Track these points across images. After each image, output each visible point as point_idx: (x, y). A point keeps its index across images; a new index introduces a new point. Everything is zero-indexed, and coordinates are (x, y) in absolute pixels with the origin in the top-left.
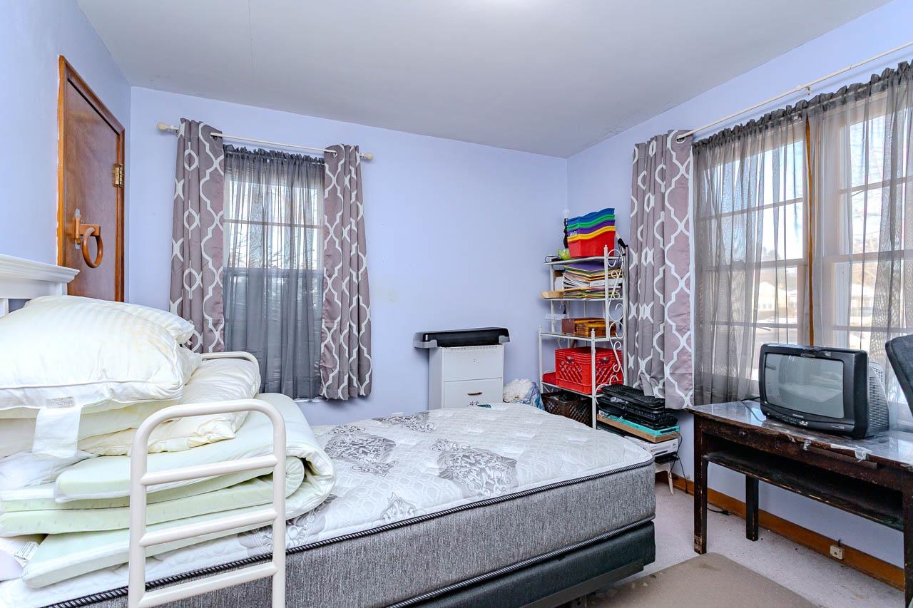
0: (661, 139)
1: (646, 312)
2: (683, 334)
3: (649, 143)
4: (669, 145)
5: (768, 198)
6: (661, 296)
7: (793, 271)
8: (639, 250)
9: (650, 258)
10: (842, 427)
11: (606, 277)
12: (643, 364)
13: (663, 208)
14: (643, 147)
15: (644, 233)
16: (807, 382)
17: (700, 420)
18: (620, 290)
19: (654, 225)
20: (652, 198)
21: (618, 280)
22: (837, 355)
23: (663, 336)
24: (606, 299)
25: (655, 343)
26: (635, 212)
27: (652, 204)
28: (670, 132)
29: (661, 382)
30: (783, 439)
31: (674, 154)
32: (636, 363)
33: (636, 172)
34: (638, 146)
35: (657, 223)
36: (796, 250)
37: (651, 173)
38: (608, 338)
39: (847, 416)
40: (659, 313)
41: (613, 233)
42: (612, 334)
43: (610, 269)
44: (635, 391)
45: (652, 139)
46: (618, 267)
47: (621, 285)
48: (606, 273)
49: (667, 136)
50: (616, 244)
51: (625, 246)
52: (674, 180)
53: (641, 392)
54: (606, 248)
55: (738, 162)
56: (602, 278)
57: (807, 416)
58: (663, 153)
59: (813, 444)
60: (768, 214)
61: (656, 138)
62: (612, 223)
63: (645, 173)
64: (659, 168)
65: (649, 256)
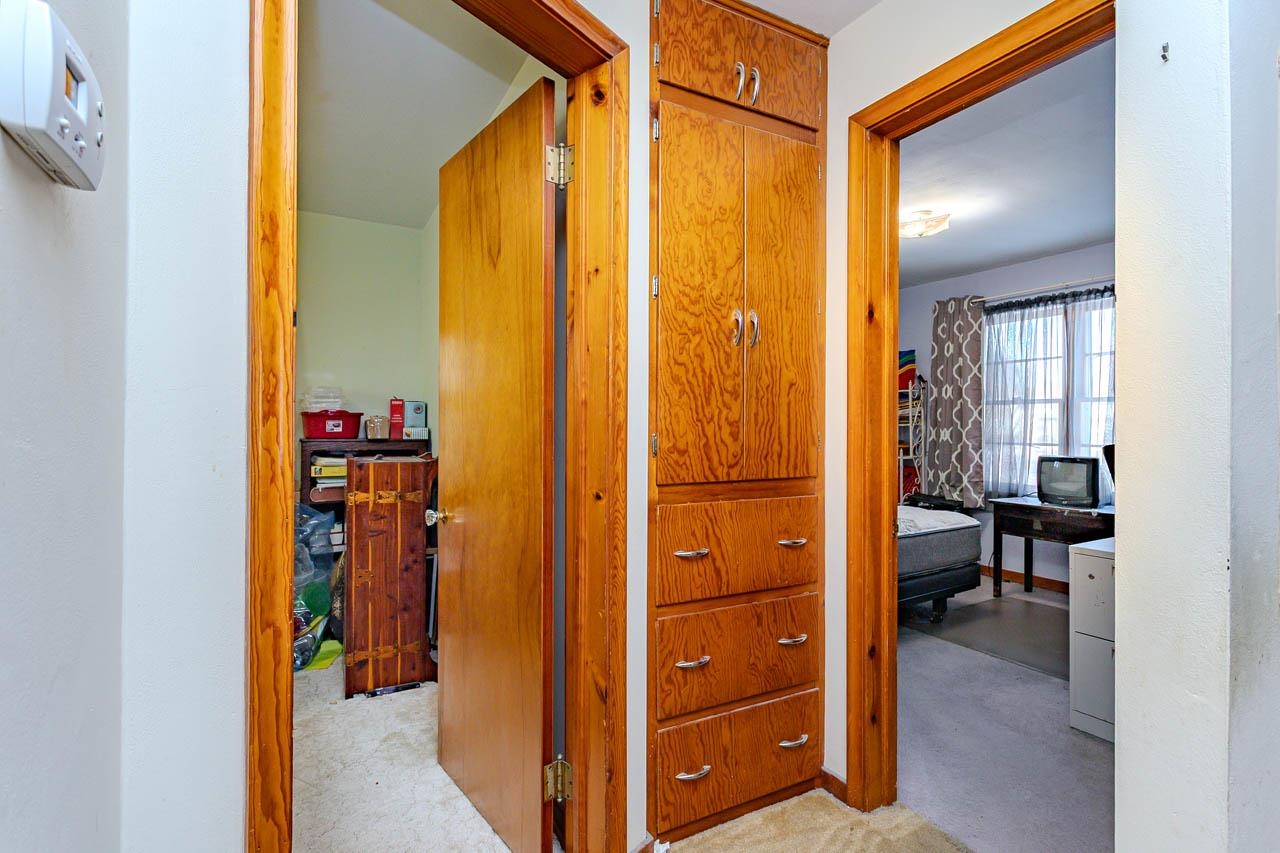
0: (959, 301)
1: (945, 435)
2: (976, 452)
3: (948, 302)
4: (966, 307)
5: (1040, 354)
6: (959, 423)
7: (1056, 406)
8: (939, 384)
9: (949, 393)
10: (1085, 502)
11: (910, 406)
12: (943, 476)
13: (960, 354)
14: (943, 304)
15: (945, 373)
16: (1065, 480)
17: (998, 506)
18: (919, 417)
19: (953, 367)
20: (951, 346)
21: (918, 409)
22: (1083, 461)
23: (960, 454)
24: (910, 425)
25: (953, 459)
26: (936, 354)
27: (951, 351)
28: (967, 297)
29: (959, 489)
30: (1052, 512)
31: (969, 314)
32: (936, 477)
33: (937, 323)
34: (938, 302)
35: (956, 367)
36: (1059, 394)
37: (951, 324)
38: (911, 456)
39: (1088, 495)
40: (957, 436)
41: (914, 370)
42: (914, 453)
43: (913, 400)
44: (935, 497)
45: (950, 300)
46: (919, 398)
47: (920, 412)
48: (910, 403)
49: (964, 299)
50: (916, 381)
51: (924, 382)
52: (969, 334)
53: (943, 498)
54: (910, 382)
55: (1018, 323)
56: (907, 407)
57: (1067, 498)
58: (959, 310)
59: (1071, 512)
60: (1040, 364)
61: (954, 299)
62: (913, 361)
63: (944, 325)
64: (957, 324)
65: (948, 392)
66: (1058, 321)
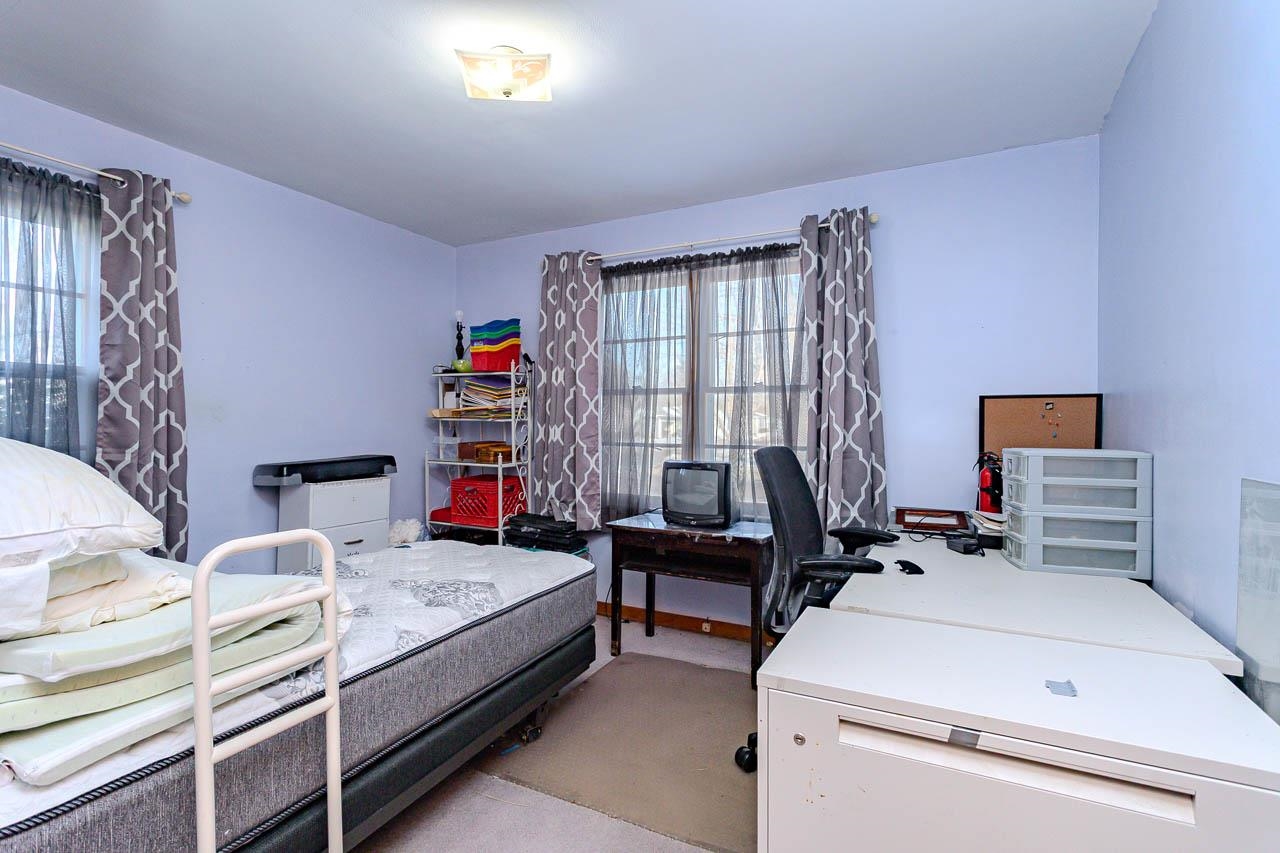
0: (573, 257)
1: (556, 434)
2: (592, 456)
3: (560, 257)
4: (580, 265)
5: (663, 333)
6: (572, 418)
7: (679, 397)
8: (549, 367)
9: (561, 378)
10: (717, 521)
11: (513, 395)
12: (552, 489)
13: (575, 327)
14: (554, 260)
15: (555, 351)
16: (693, 491)
17: (617, 533)
18: (524, 409)
19: (565, 344)
20: (563, 316)
21: (523, 399)
22: (713, 467)
23: (574, 458)
24: (512, 420)
25: (565, 467)
26: (544, 327)
27: (563, 322)
28: (582, 251)
29: (571, 505)
30: (682, 536)
31: (584, 275)
32: (545, 489)
33: (546, 285)
34: (548, 256)
35: (568, 343)
36: (682, 383)
37: (562, 288)
38: (514, 463)
39: (719, 513)
40: (570, 435)
41: (519, 346)
42: (518, 459)
43: (517, 387)
44: (544, 517)
45: (563, 254)
46: (524, 385)
47: (525, 404)
48: (513, 390)
49: (579, 255)
50: (521, 360)
51: (531, 363)
52: (584, 301)
53: (551, 518)
54: (513, 363)
55: (640, 293)
56: (508, 396)
57: (697, 517)
58: (573, 270)
59: (702, 537)
60: (663, 345)
61: (567, 254)
62: (517, 335)
63: (555, 287)
64: (570, 286)
65: (559, 377)
66: (682, 291)
